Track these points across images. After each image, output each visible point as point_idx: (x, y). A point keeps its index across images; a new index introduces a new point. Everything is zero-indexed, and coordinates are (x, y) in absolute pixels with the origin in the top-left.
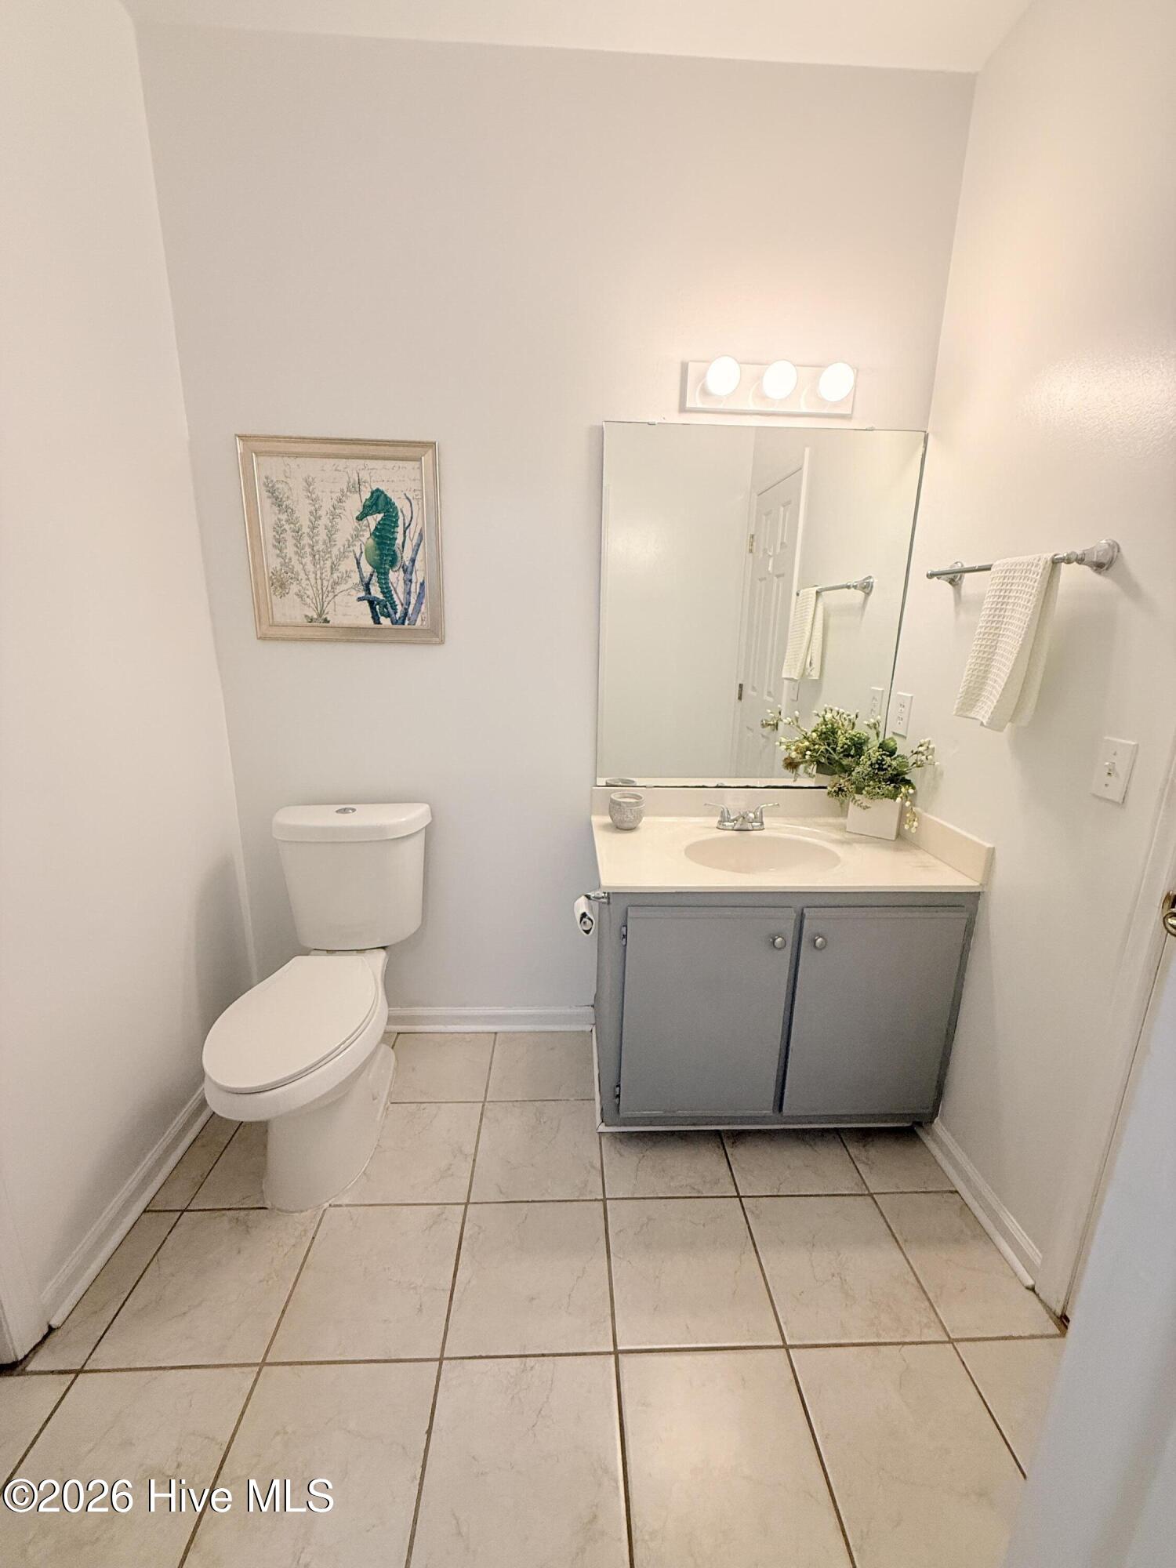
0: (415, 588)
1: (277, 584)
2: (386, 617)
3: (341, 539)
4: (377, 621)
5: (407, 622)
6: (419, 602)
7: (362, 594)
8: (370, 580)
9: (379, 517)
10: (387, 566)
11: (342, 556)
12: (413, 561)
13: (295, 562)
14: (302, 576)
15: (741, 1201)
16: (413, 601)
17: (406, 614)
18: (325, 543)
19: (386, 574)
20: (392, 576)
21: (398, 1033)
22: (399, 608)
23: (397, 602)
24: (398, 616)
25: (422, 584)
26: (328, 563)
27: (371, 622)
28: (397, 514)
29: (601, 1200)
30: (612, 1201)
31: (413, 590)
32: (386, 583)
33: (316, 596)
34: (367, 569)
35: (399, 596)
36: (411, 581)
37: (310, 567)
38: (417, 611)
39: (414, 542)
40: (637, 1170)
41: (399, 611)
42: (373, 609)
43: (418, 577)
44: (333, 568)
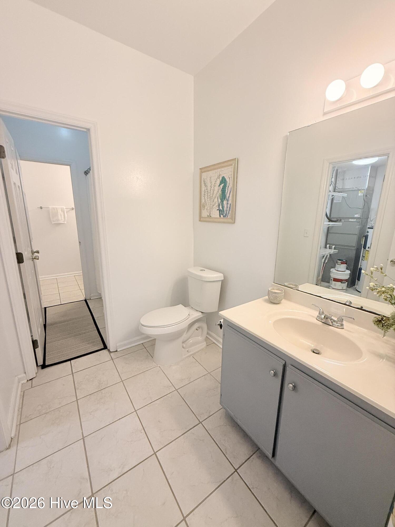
0: (229, 205)
1: (203, 207)
2: (222, 215)
3: (215, 192)
4: (220, 216)
5: (226, 216)
6: (229, 210)
7: (218, 208)
8: (220, 204)
9: (223, 184)
10: (223, 199)
11: (215, 197)
12: (229, 197)
13: (207, 200)
14: (208, 204)
15: (234, 472)
16: (228, 210)
17: (226, 214)
18: (212, 194)
19: (223, 202)
20: (224, 202)
21: (214, 343)
22: (225, 212)
23: (225, 211)
24: (224, 215)
25: (230, 204)
26: (212, 200)
27: (219, 216)
28: (227, 183)
29: (200, 421)
30: (202, 425)
31: (228, 206)
32: (223, 205)
33: (209, 209)
34: (219, 200)
35: (225, 209)
36: (228, 203)
37: (209, 201)
38: (229, 213)
39: (230, 191)
40: (219, 426)
41: (225, 213)
42: (220, 212)
43: (230, 202)
44: (213, 201)
